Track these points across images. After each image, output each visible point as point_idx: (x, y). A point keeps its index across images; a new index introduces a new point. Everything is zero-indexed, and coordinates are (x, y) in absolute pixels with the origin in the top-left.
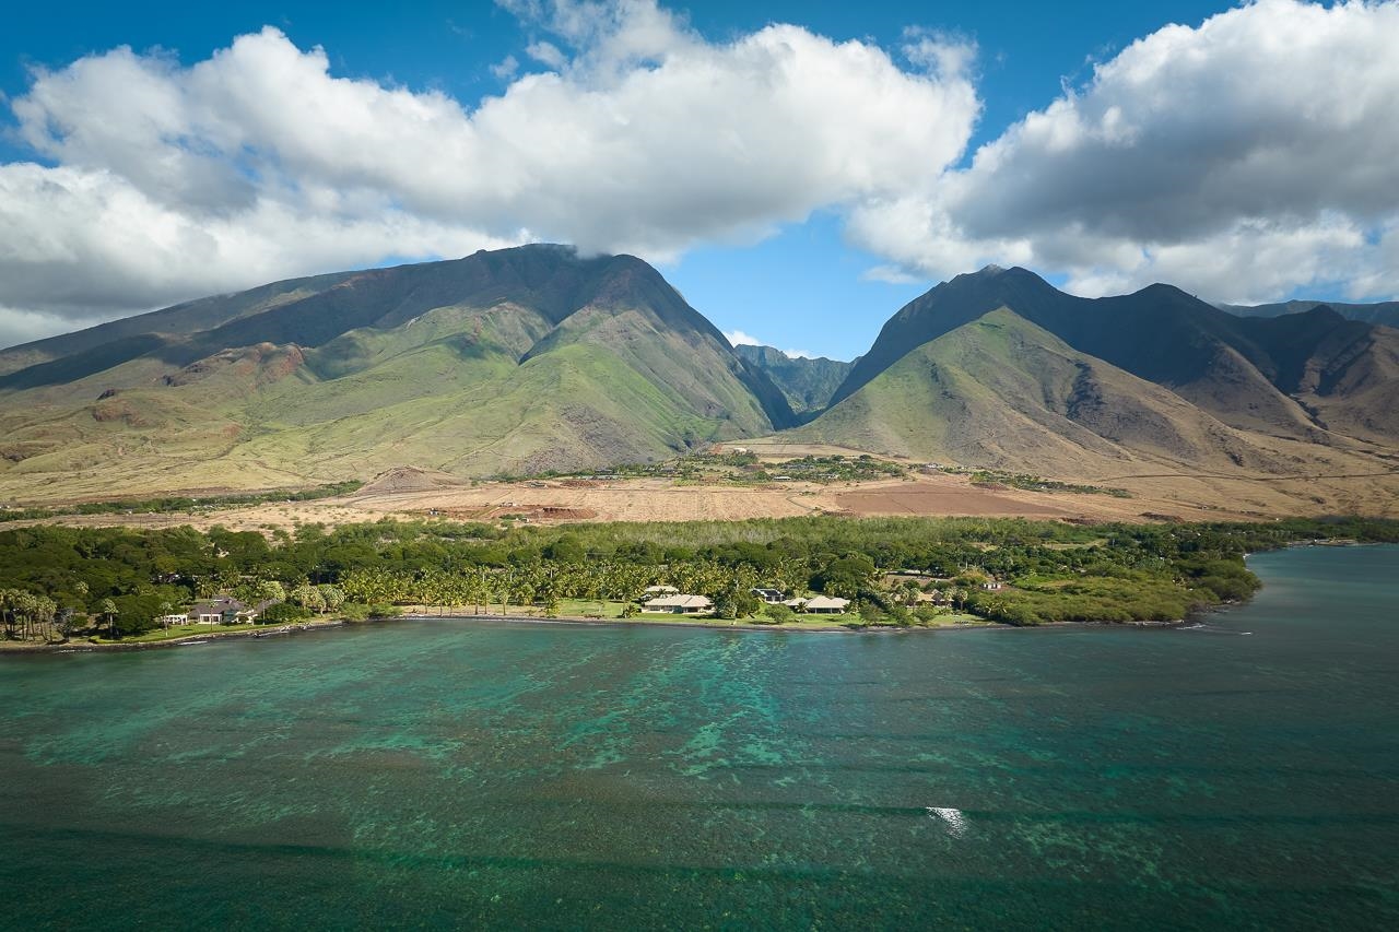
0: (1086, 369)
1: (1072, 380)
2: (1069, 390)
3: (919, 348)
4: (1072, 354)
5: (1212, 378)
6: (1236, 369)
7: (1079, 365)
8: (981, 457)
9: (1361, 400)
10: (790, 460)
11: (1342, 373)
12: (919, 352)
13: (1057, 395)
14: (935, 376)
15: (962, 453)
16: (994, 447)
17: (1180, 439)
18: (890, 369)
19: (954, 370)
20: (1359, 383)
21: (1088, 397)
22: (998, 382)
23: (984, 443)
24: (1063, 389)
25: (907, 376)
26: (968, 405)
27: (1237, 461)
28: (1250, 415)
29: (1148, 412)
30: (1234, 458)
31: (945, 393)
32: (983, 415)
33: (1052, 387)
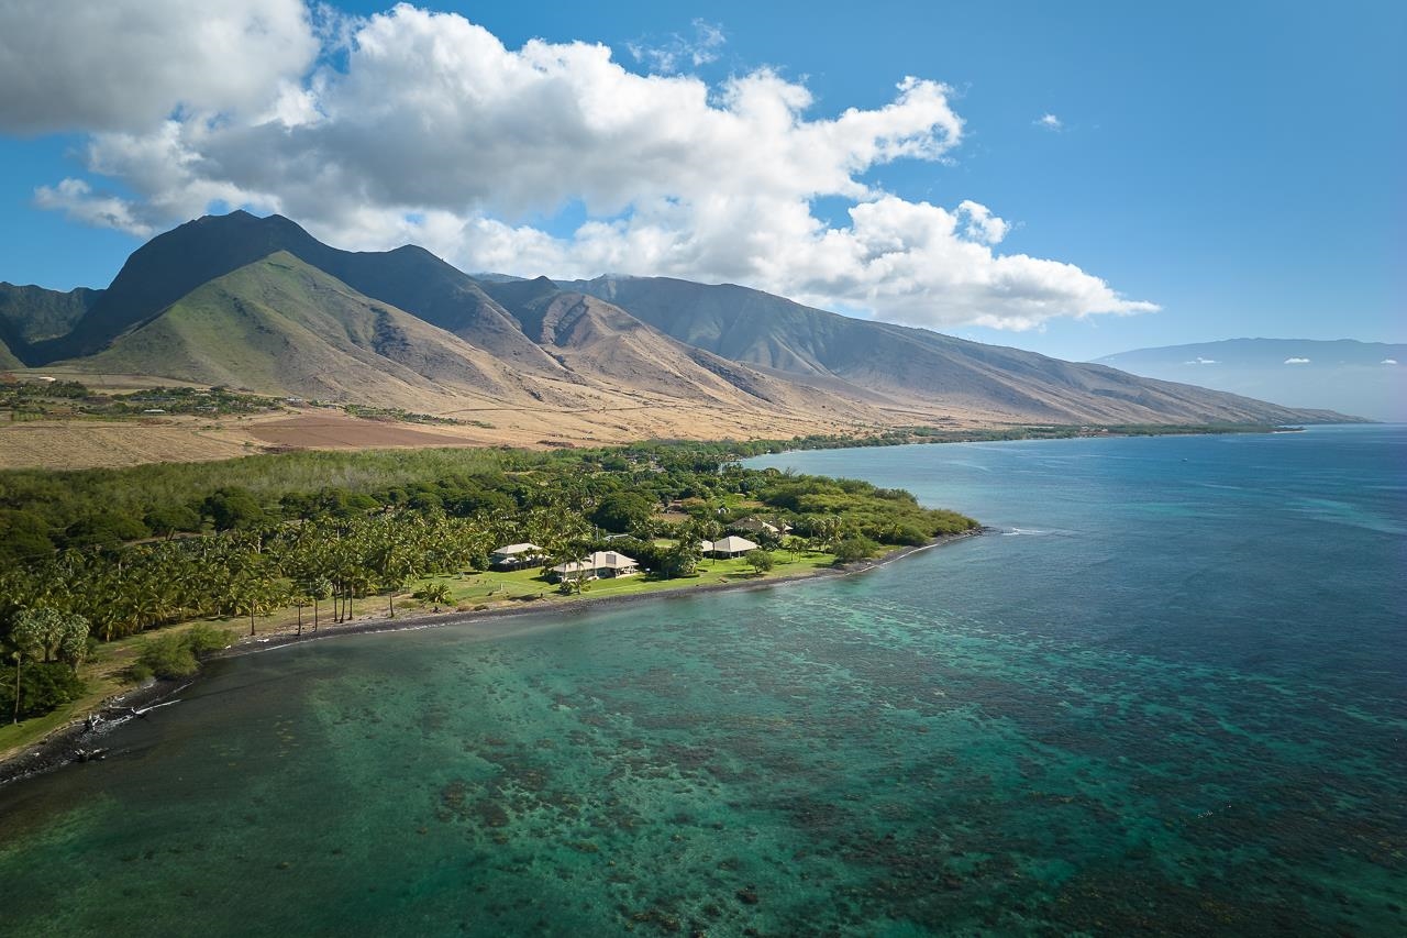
0: (383, 314)
1: (371, 323)
2: (371, 332)
3: (213, 281)
4: (364, 299)
5: (478, 328)
6: (496, 322)
7: (374, 310)
8: (323, 392)
9: (592, 350)
10: (136, 391)
11: (570, 330)
12: (214, 285)
13: (361, 335)
14: (240, 309)
15: (300, 388)
16: (332, 382)
17: (486, 379)
18: (185, 299)
19: (260, 305)
20: (585, 339)
21: (394, 339)
22: (307, 321)
23: (321, 377)
24: (367, 332)
25: (207, 308)
26: (291, 340)
27: (538, 398)
28: (517, 360)
29: (453, 354)
30: (533, 394)
31: (261, 328)
32: (309, 351)
33: (355, 328)
